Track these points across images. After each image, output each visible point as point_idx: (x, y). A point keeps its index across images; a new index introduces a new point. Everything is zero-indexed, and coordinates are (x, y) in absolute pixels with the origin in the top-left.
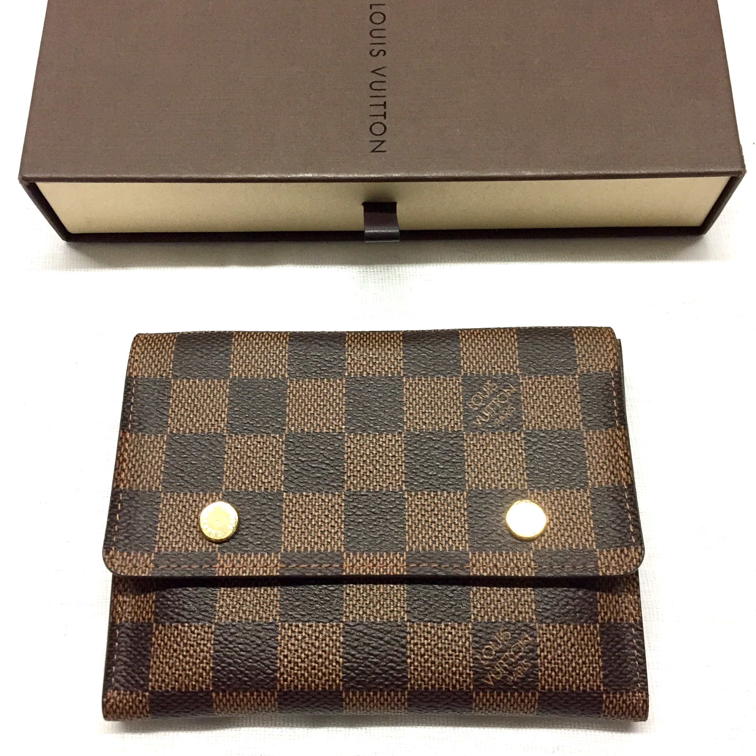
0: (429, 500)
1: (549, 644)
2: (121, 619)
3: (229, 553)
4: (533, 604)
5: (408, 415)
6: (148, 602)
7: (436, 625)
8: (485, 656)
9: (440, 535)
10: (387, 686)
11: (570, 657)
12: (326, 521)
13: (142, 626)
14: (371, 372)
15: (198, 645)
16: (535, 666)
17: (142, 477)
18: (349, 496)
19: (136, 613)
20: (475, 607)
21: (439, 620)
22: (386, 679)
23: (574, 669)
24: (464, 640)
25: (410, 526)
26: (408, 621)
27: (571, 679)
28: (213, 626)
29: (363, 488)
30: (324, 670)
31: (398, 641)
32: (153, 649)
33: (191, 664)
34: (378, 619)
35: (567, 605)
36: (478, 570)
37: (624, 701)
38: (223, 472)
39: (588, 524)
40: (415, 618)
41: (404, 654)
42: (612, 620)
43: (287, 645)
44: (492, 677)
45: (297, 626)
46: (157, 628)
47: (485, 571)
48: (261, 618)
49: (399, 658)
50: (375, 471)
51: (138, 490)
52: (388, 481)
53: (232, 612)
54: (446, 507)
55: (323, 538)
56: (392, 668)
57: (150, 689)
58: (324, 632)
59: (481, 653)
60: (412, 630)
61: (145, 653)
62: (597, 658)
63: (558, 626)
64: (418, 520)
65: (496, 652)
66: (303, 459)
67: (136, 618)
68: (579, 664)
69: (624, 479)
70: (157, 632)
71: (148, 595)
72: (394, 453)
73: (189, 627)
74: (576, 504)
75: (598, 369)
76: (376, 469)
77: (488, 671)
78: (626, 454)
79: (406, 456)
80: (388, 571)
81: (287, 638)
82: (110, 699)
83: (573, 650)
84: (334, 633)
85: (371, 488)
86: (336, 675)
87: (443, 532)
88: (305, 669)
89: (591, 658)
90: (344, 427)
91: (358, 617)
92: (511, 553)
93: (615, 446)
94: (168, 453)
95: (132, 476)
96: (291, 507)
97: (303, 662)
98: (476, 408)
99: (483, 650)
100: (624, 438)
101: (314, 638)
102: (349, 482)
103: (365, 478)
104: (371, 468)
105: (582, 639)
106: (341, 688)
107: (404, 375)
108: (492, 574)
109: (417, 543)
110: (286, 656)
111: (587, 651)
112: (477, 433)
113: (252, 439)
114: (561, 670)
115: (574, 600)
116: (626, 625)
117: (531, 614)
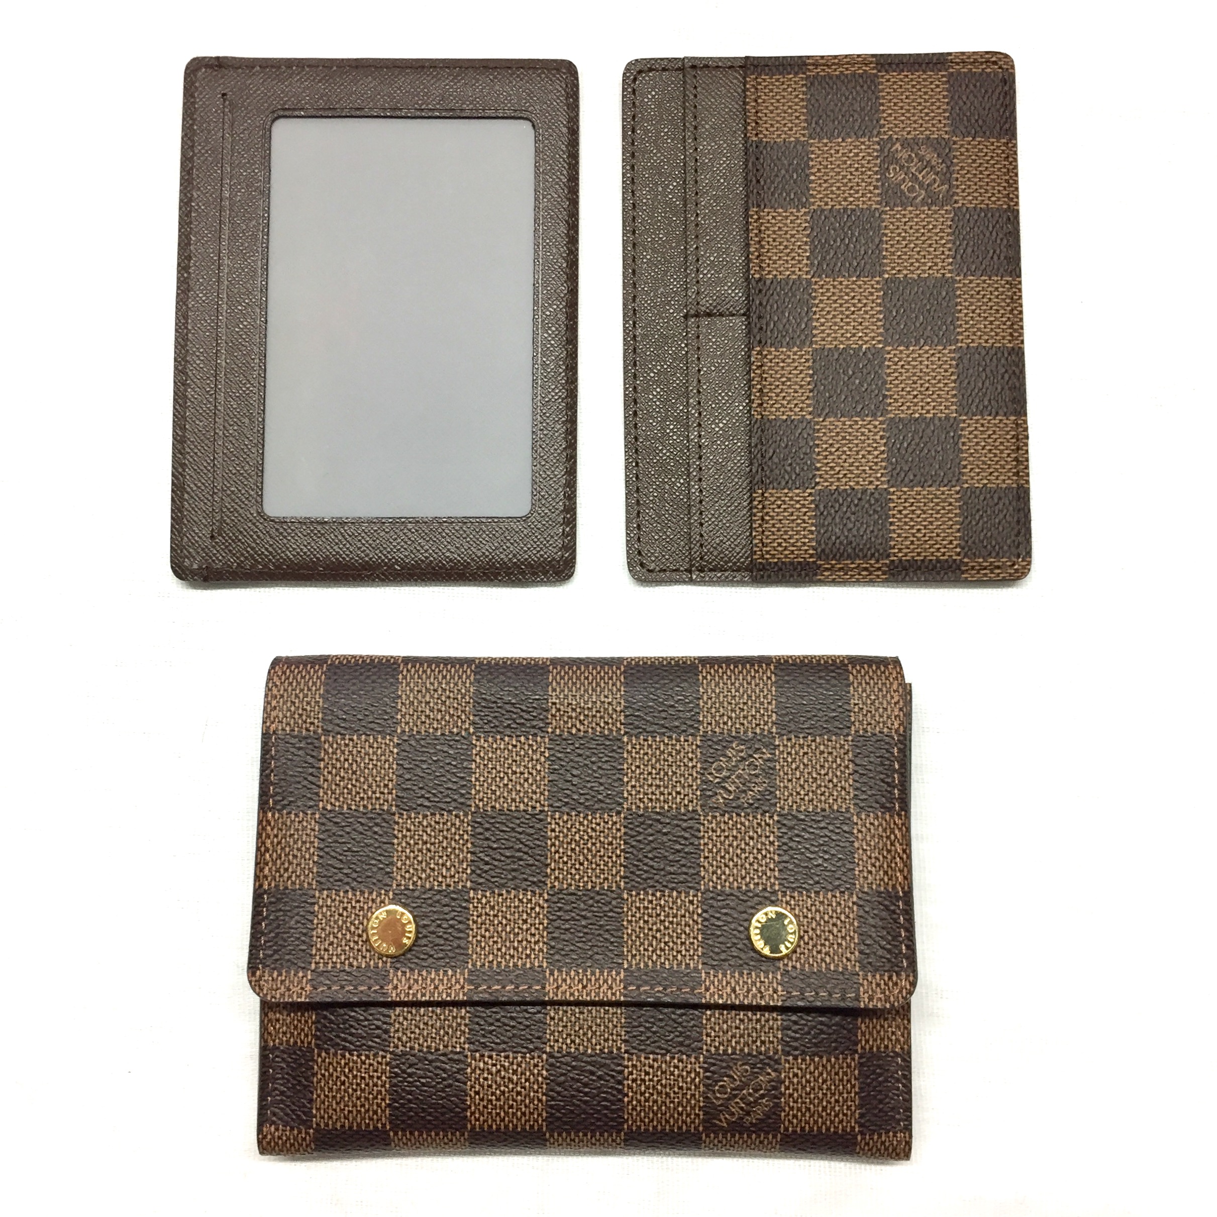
0: (654, 902)
1: (795, 1080)
2: (274, 1041)
3: (404, 969)
4: (780, 1032)
5: (629, 788)
6: (306, 1022)
7: (659, 1056)
8: (718, 1095)
9: (667, 948)
10: (599, 1127)
11: (820, 1095)
12: (525, 927)
13: (300, 1050)
14: (582, 728)
15: (371, 1077)
16: (777, 1105)
17: (290, 870)
18: (552, 895)
19: (292, 1034)
20: (708, 1035)
21: (664, 1052)
22: (599, 1120)
23: (824, 1109)
24: (693, 1075)
25: (629, 935)
26: (626, 1052)
27: (820, 1120)
28: (388, 1056)
29: (571, 885)
30: (523, 1109)
31: (613, 1077)
32: (315, 1079)
33: (363, 1100)
34: (589, 1051)
35: (819, 1034)
36: (712, 995)
37: (883, 1143)
38: (392, 864)
39: (852, 938)
40: (634, 1048)
41: (620, 1091)
42: (875, 1049)
43: (478, 1079)
44: (726, 1118)
45: (490, 1057)
46: (319, 1055)
47: (721, 996)
48: (446, 1046)
49: (614, 1096)
50: (586, 863)
51: (286, 888)
52: (602, 876)
53: (410, 1038)
54: (675, 911)
55: (520, 949)
56: (606, 1108)
57: (314, 1126)
58: (523, 1065)
59: (714, 1092)
60: (630, 1063)
61: (306, 1083)
62: (853, 1095)
63: (808, 1058)
64: (640, 927)
65: (732, 1089)
66: (495, 846)
67: (292, 1040)
68: (830, 1103)
69: (900, 883)
70: (320, 1060)
71: (306, 1015)
72: (610, 839)
73: (359, 1056)
74: (839, 911)
75: (878, 729)
76: (588, 860)
77: (721, 1111)
78: (904, 851)
79: (625, 843)
80: (601, 995)
81: (478, 1072)
82: (266, 1136)
83: (825, 1086)
84: (536, 1066)
85: (581, 884)
86: (539, 1115)
87: (671, 944)
88: (501, 1107)
89: (845, 1095)
90: (546, 803)
91: (564, 1047)
92: (753, 973)
93: (893, 837)
94: (321, 836)
95: (278, 871)
96: (479, 909)
97: (498, 1099)
98: (717, 780)
99: (717, 1088)
100: (904, 828)
101: (511, 1071)
102: (553, 877)
103: (573, 871)
104: (581, 858)
105: (837, 1074)
106: (544, 1129)
107: (626, 733)
108: (729, 1002)
109: (638, 958)
110: (477, 1093)
111: (841, 1087)
112: (718, 814)
113: (429, 818)
114: (809, 1109)
115: (829, 1027)
116: (892, 1054)
117: (776, 1044)
